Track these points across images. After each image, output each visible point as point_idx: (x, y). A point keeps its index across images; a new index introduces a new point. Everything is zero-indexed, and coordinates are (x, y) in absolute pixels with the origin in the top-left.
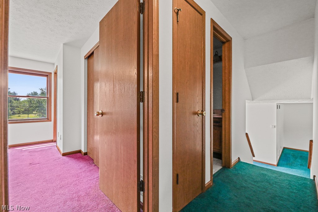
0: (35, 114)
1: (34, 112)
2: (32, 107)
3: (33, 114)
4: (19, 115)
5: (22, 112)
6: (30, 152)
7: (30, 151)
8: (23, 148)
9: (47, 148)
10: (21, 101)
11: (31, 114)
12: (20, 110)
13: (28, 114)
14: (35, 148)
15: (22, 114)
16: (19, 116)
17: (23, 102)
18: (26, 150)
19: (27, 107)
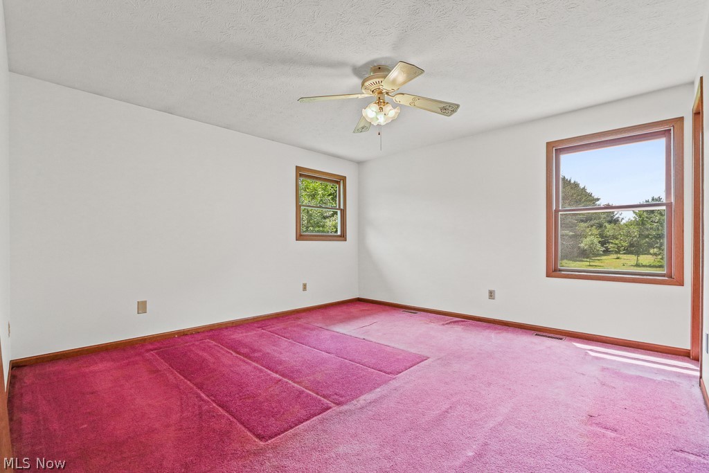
0: (655, 254)
1: (652, 251)
2: (647, 236)
3: (651, 254)
4: (619, 255)
5: (624, 250)
6: (604, 369)
7: (605, 365)
8: (591, 350)
9: (659, 378)
10: (622, 223)
11: (645, 254)
12: (619, 245)
13: (638, 253)
14: (624, 364)
15: (624, 254)
16: (618, 258)
17: (626, 225)
18: (597, 358)
19: (636, 236)
